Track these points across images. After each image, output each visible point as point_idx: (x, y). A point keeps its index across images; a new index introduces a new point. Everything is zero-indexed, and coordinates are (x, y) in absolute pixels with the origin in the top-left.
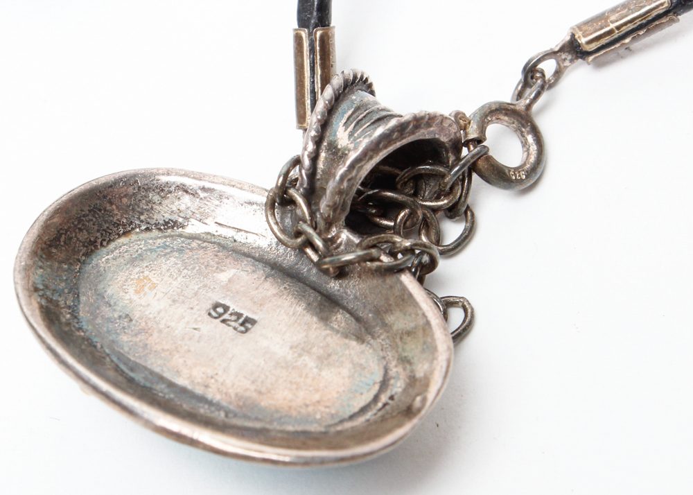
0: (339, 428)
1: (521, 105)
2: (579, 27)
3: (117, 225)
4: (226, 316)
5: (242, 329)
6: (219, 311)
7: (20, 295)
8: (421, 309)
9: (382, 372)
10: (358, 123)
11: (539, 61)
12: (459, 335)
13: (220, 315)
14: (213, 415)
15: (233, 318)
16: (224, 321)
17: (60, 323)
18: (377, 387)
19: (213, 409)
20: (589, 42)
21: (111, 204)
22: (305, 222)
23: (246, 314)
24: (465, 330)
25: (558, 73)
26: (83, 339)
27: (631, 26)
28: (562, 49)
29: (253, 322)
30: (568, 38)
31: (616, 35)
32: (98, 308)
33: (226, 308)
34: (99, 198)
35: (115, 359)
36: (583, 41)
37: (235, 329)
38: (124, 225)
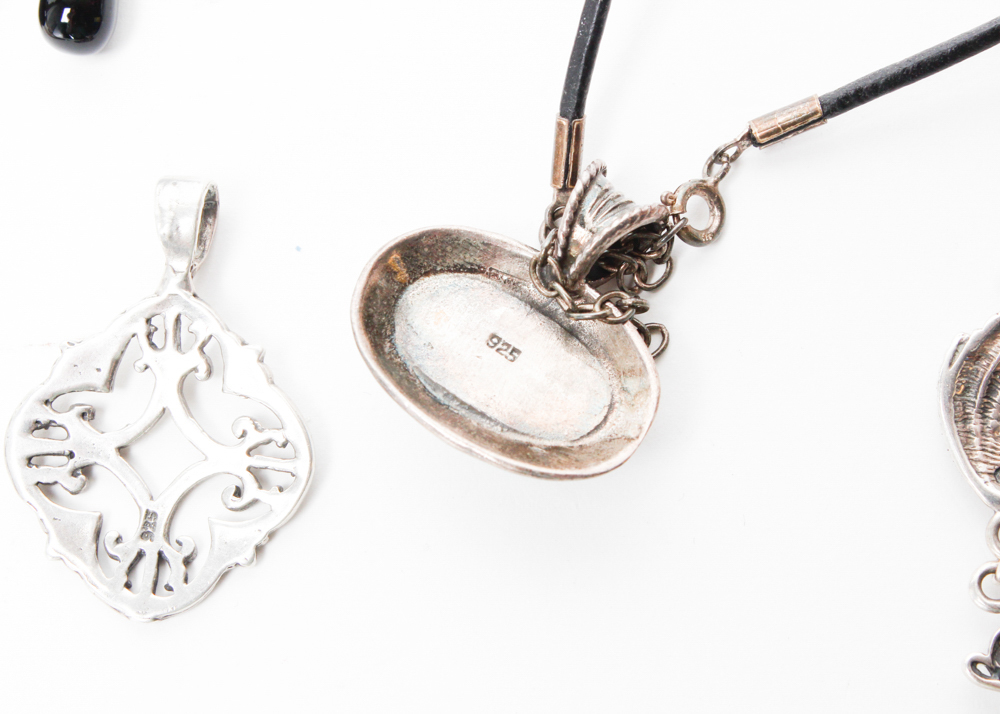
0: (580, 443)
1: (710, 181)
2: (753, 121)
3: (420, 267)
4: (499, 346)
5: (511, 357)
6: (494, 340)
7: (357, 334)
8: (639, 354)
9: (610, 397)
10: (599, 211)
11: (726, 148)
12: (659, 355)
13: (496, 344)
14: (492, 430)
15: (505, 347)
16: (498, 350)
17: (384, 353)
18: (606, 410)
19: (492, 424)
20: (762, 137)
21: (417, 252)
22: (557, 281)
23: (514, 344)
24: (663, 350)
25: (737, 154)
26: (400, 365)
27: (793, 128)
28: (742, 139)
29: (518, 352)
30: (747, 131)
31: (782, 133)
32: (408, 336)
33: (499, 339)
34: (408, 249)
35: (422, 381)
36: (758, 135)
37: (506, 357)
38: (425, 267)
